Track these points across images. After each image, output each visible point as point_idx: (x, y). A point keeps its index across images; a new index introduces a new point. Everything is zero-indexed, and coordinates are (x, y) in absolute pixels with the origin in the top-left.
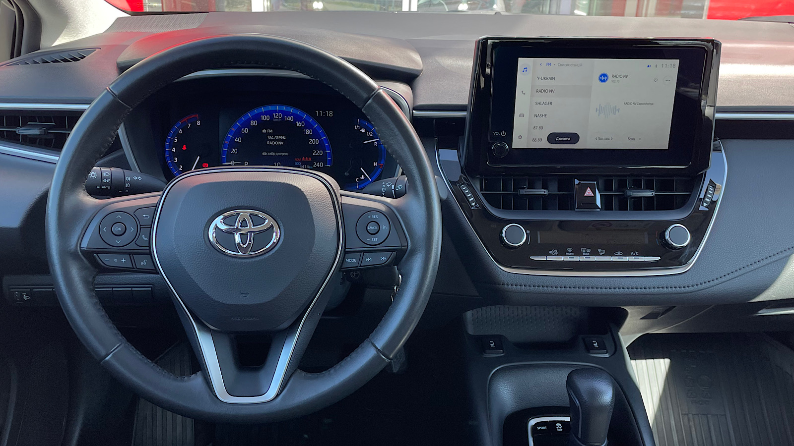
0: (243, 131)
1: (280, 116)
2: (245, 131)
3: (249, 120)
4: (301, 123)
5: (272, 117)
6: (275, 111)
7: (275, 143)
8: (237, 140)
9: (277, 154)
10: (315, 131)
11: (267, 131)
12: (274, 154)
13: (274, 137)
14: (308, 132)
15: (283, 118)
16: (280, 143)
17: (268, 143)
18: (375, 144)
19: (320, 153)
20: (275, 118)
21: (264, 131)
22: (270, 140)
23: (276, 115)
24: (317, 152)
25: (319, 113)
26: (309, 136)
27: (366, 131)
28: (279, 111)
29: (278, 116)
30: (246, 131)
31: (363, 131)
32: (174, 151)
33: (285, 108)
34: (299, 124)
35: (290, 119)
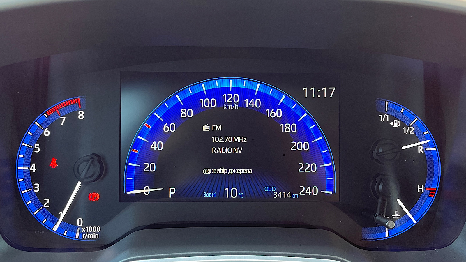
0: (166, 129)
1: (236, 100)
2: (169, 129)
3: (178, 107)
4: (275, 111)
5: (220, 101)
6: (226, 90)
7: (227, 150)
8: (154, 146)
9: (231, 172)
10: (302, 125)
11: (211, 128)
12: (224, 171)
13: (224, 139)
14: (288, 128)
15: (241, 103)
16: (236, 150)
17: (214, 150)
18: (420, 150)
19: (312, 168)
20: (227, 103)
21: (206, 128)
22: (217, 145)
23: (228, 97)
24: (306, 166)
25: (310, 92)
26: (290, 137)
27: (403, 125)
28: (236, 90)
29: (232, 100)
30: (172, 129)
31: (396, 124)
32: (34, 170)
33: (244, 84)
34: (271, 113)
35: (253, 103)
